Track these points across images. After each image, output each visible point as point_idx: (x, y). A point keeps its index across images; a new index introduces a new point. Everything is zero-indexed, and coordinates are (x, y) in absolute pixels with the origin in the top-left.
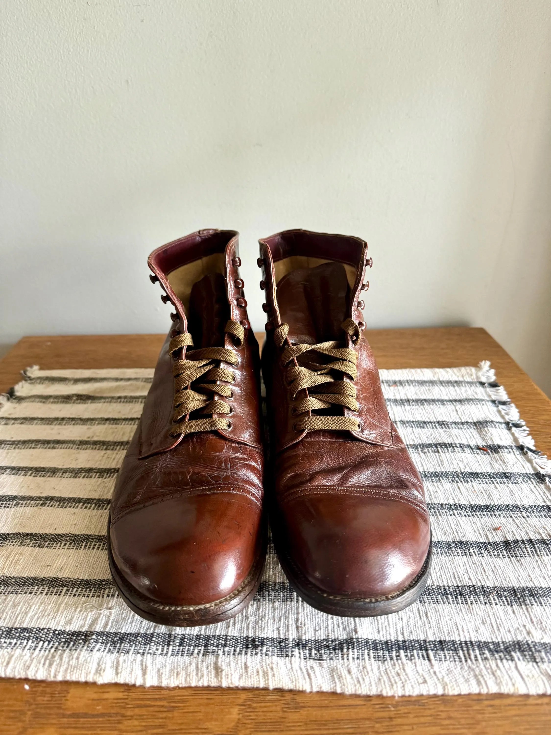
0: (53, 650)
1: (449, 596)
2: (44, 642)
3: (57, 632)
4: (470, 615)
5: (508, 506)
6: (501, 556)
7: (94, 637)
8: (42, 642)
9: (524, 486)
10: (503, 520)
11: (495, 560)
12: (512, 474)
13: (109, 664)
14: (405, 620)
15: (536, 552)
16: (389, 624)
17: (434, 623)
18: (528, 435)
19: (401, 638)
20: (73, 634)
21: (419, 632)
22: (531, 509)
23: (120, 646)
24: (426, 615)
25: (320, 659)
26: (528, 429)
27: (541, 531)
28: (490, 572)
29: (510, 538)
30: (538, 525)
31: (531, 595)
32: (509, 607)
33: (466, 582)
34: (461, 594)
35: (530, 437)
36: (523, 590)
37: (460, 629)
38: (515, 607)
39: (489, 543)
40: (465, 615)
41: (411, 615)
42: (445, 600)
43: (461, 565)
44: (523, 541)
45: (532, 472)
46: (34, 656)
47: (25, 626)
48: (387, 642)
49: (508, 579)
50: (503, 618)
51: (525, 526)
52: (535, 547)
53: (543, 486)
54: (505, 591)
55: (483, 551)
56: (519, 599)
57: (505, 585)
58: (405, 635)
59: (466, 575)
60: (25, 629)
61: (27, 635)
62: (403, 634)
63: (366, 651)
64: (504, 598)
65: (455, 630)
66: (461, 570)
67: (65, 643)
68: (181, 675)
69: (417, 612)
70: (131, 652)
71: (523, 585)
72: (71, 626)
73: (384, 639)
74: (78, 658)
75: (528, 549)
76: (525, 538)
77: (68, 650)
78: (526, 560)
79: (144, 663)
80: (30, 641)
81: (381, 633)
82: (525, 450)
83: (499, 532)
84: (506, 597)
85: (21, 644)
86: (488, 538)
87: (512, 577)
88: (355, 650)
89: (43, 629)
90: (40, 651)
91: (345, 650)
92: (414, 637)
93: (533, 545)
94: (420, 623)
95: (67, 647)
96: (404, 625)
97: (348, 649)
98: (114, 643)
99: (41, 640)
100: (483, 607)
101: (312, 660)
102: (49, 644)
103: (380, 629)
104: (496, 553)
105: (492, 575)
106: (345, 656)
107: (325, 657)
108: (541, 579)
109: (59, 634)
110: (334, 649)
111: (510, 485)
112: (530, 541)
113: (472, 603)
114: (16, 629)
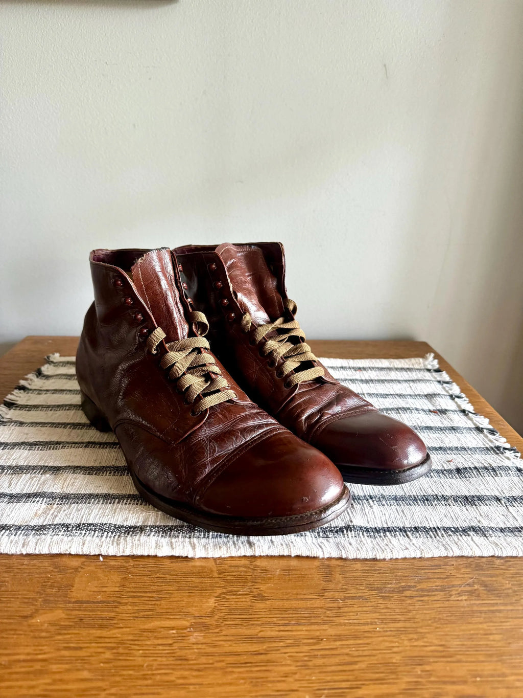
0: (117, 537)
1: (419, 501)
2: (108, 533)
3: (117, 526)
4: (435, 512)
5: (457, 447)
6: (454, 477)
7: (148, 528)
8: (106, 533)
9: (468, 435)
10: (454, 456)
11: (450, 480)
12: (458, 427)
13: (165, 544)
14: (387, 515)
15: (480, 474)
16: (375, 518)
17: (410, 517)
18: (468, 403)
19: (385, 526)
20: (130, 527)
21: (399, 522)
22: (475, 450)
23: (170, 533)
24: (403, 512)
25: (327, 537)
26: (467, 399)
27: (483, 462)
28: (448, 487)
29: (460, 466)
30: (480, 458)
31: (478, 500)
32: (463, 507)
33: (430, 492)
34: (427, 500)
35: (470, 404)
36: (473, 497)
37: (429, 520)
38: (468, 507)
39: (445, 470)
40: (432, 512)
41: (391, 512)
42: (416, 503)
43: (425, 483)
44: (470, 468)
45: (473, 426)
46: (102, 541)
47: (90, 522)
48: (375, 528)
49: (461, 491)
50: (460, 513)
51: (471, 459)
52: (479, 472)
53: (482, 435)
54: (459, 498)
55: (441, 475)
56: (470, 502)
57: (459, 494)
58: (389, 524)
59: (429, 489)
60: (91, 524)
61: (94, 528)
62: (387, 523)
63: (361, 533)
64: (459, 502)
65: (425, 521)
66: (426, 486)
67: (125, 533)
68: (222, 548)
69: (395, 510)
70: (180, 537)
71: (472, 494)
72: (128, 523)
73: (373, 527)
74: (139, 540)
75: (475, 473)
76: (472, 466)
77: (129, 536)
78: (473, 480)
79: (192, 543)
80: (97, 532)
81: (370, 523)
82: (467, 412)
83: (451, 463)
84: (460, 501)
85: (89, 534)
86: (443, 467)
87: (464, 489)
88: (353, 532)
89: (105, 524)
90: (106, 537)
91: (345, 532)
92: (395, 525)
93: (478, 470)
94: (398, 516)
95: (128, 534)
96: (387, 519)
97: (347, 531)
98: (164, 531)
99: (105, 531)
100: (444, 507)
101: (321, 538)
102: (112, 534)
103: (369, 521)
104: (450, 476)
105: (449, 488)
106: (346, 536)
107: (330, 536)
108: (486, 491)
109: (118, 527)
110: (337, 532)
111: (457, 434)
112: (476, 468)
113: (436, 505)
114: (83, 524)
